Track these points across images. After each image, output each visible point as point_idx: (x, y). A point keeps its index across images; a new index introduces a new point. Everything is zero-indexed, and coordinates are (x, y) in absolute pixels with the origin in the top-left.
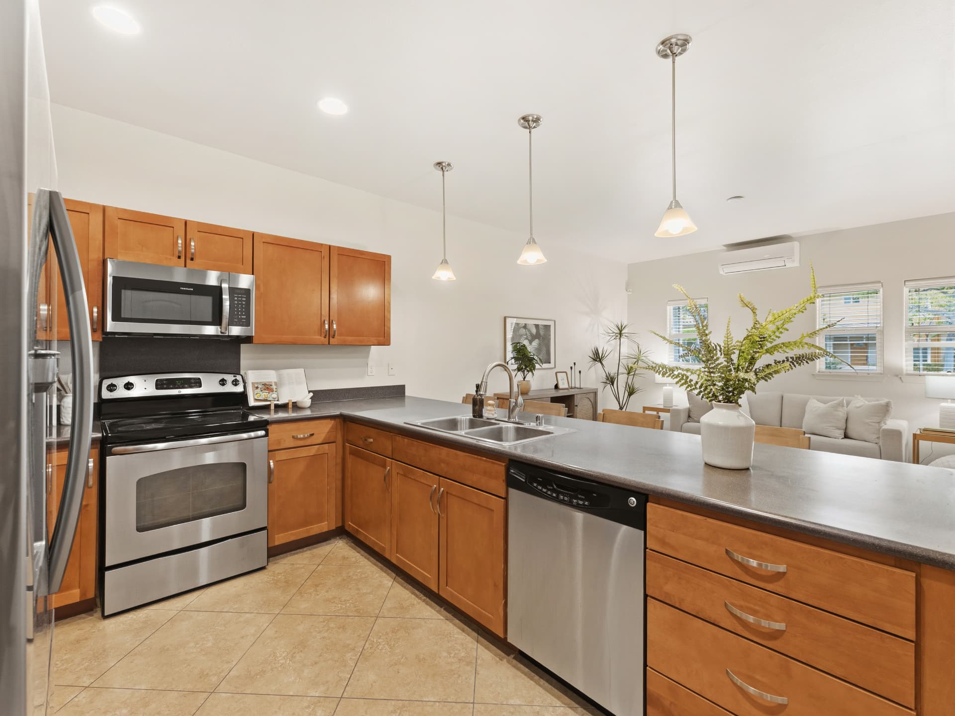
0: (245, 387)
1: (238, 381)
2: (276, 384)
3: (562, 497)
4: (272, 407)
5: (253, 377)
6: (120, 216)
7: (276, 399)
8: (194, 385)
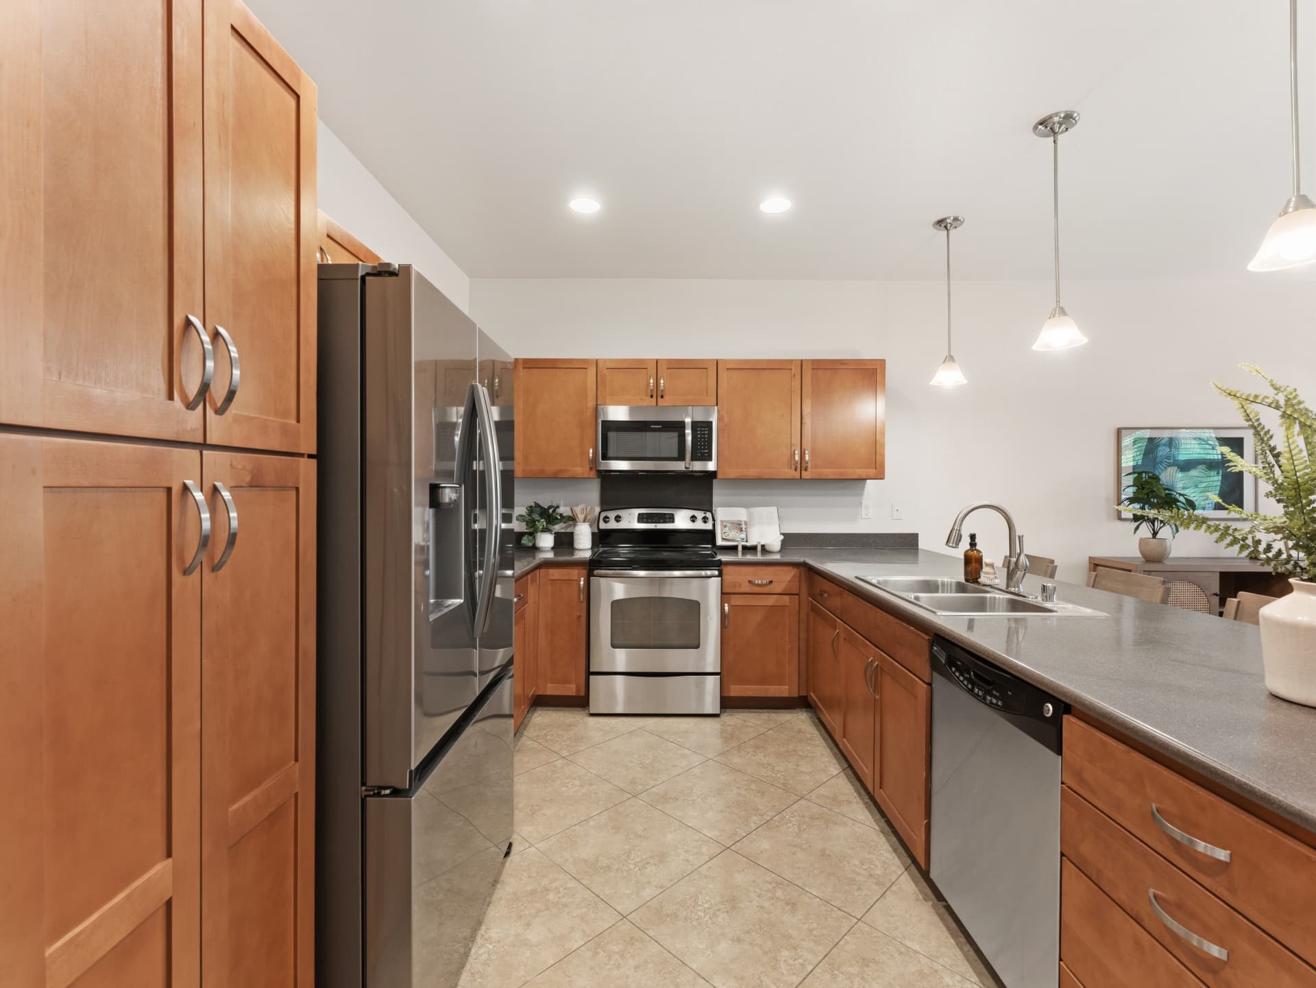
0: (714, 525)
1: (708, 518)
2: (746, 523)
3: (976, 690)
4: (740, 548)
5: (722, 513)
6: (608, 367)
7: (745, 540)
8: (668, 520)
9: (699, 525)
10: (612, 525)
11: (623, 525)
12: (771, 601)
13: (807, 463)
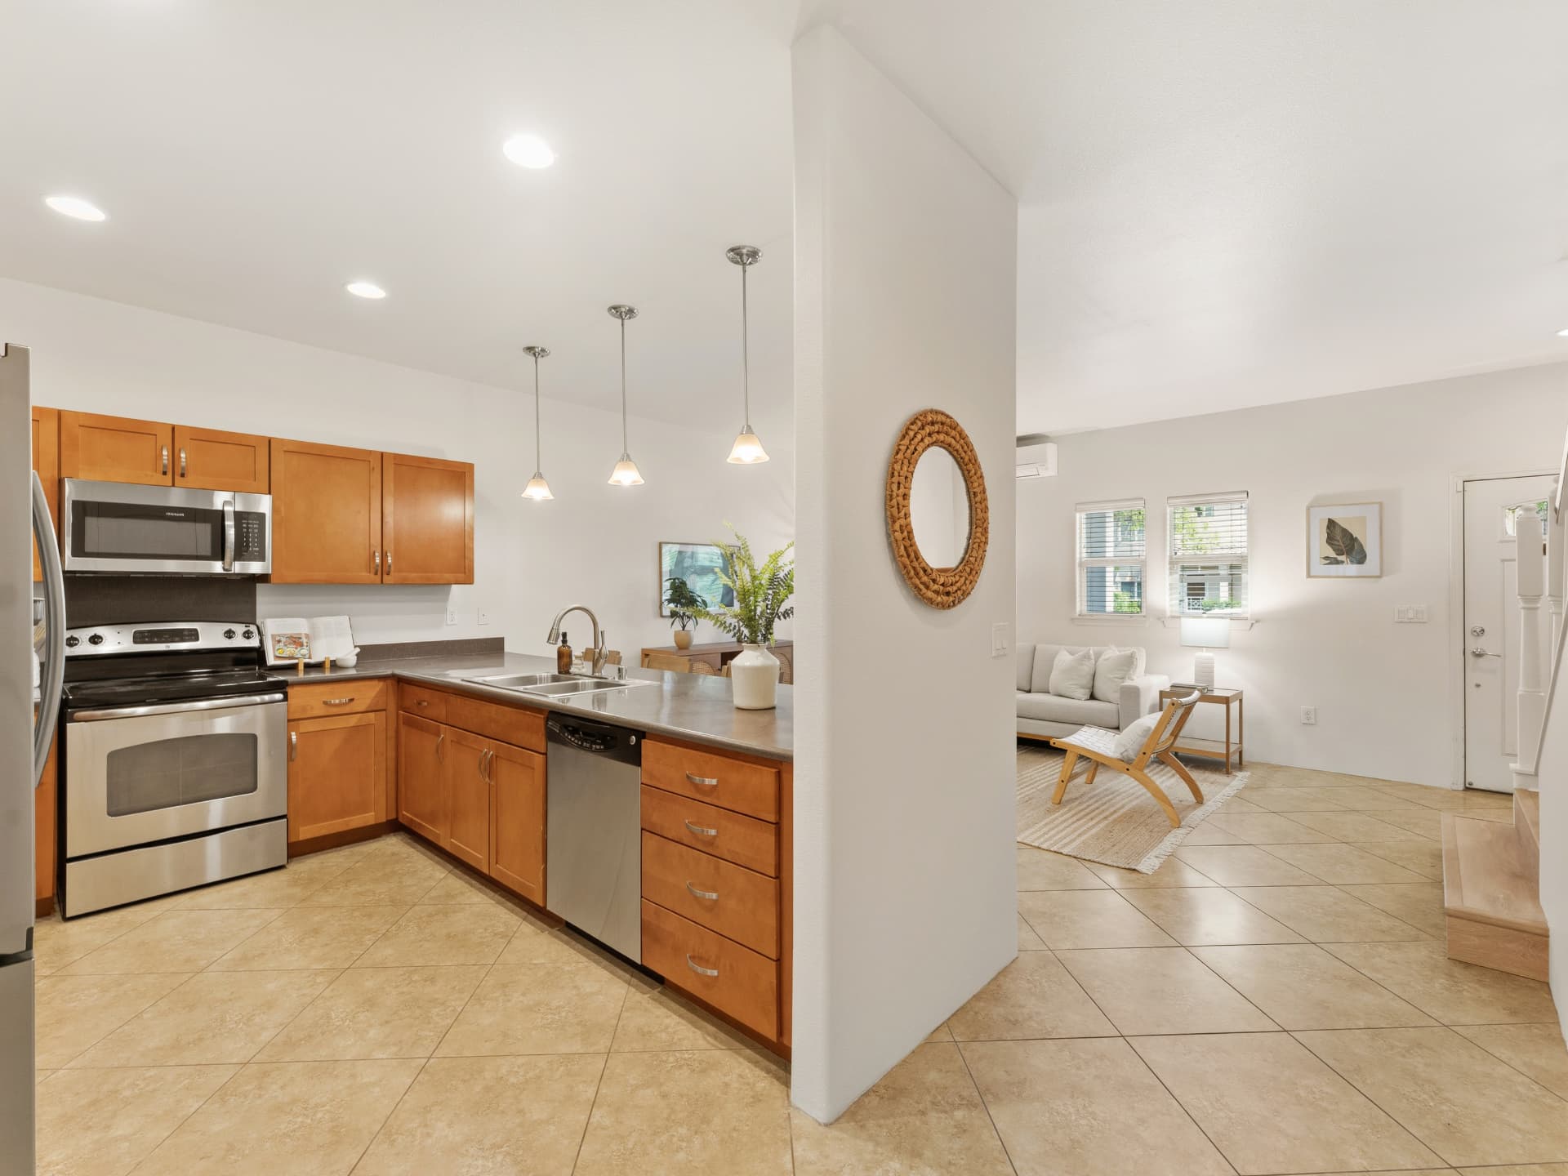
1: (252, 633)
2: (307, 636)
3: (585, 744)
4: (301, 667)
5: (272, 625)
6: (81, 423)
7: (307, 656)
8: (187, 638)
9: (239, 642)
10: (85, 649)
11: (104, 648)
12: (353, 721)
13: (390, 566)
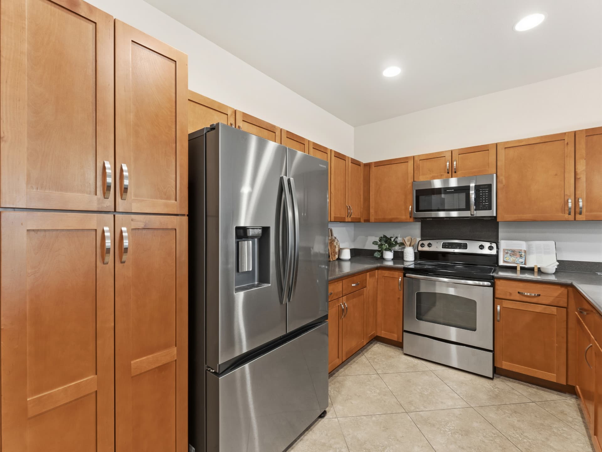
0: (498, 252)
1: (493, 247)
2: (525, 252)
4: (519, 269)
5: (503, 244)
6: (420, 159)
7: (523, 263)
8: (462, 247)
9: (486, 251)
10: (426, 249)
11: (432, 249)
12: (539, 309)
13: (581, 208)
